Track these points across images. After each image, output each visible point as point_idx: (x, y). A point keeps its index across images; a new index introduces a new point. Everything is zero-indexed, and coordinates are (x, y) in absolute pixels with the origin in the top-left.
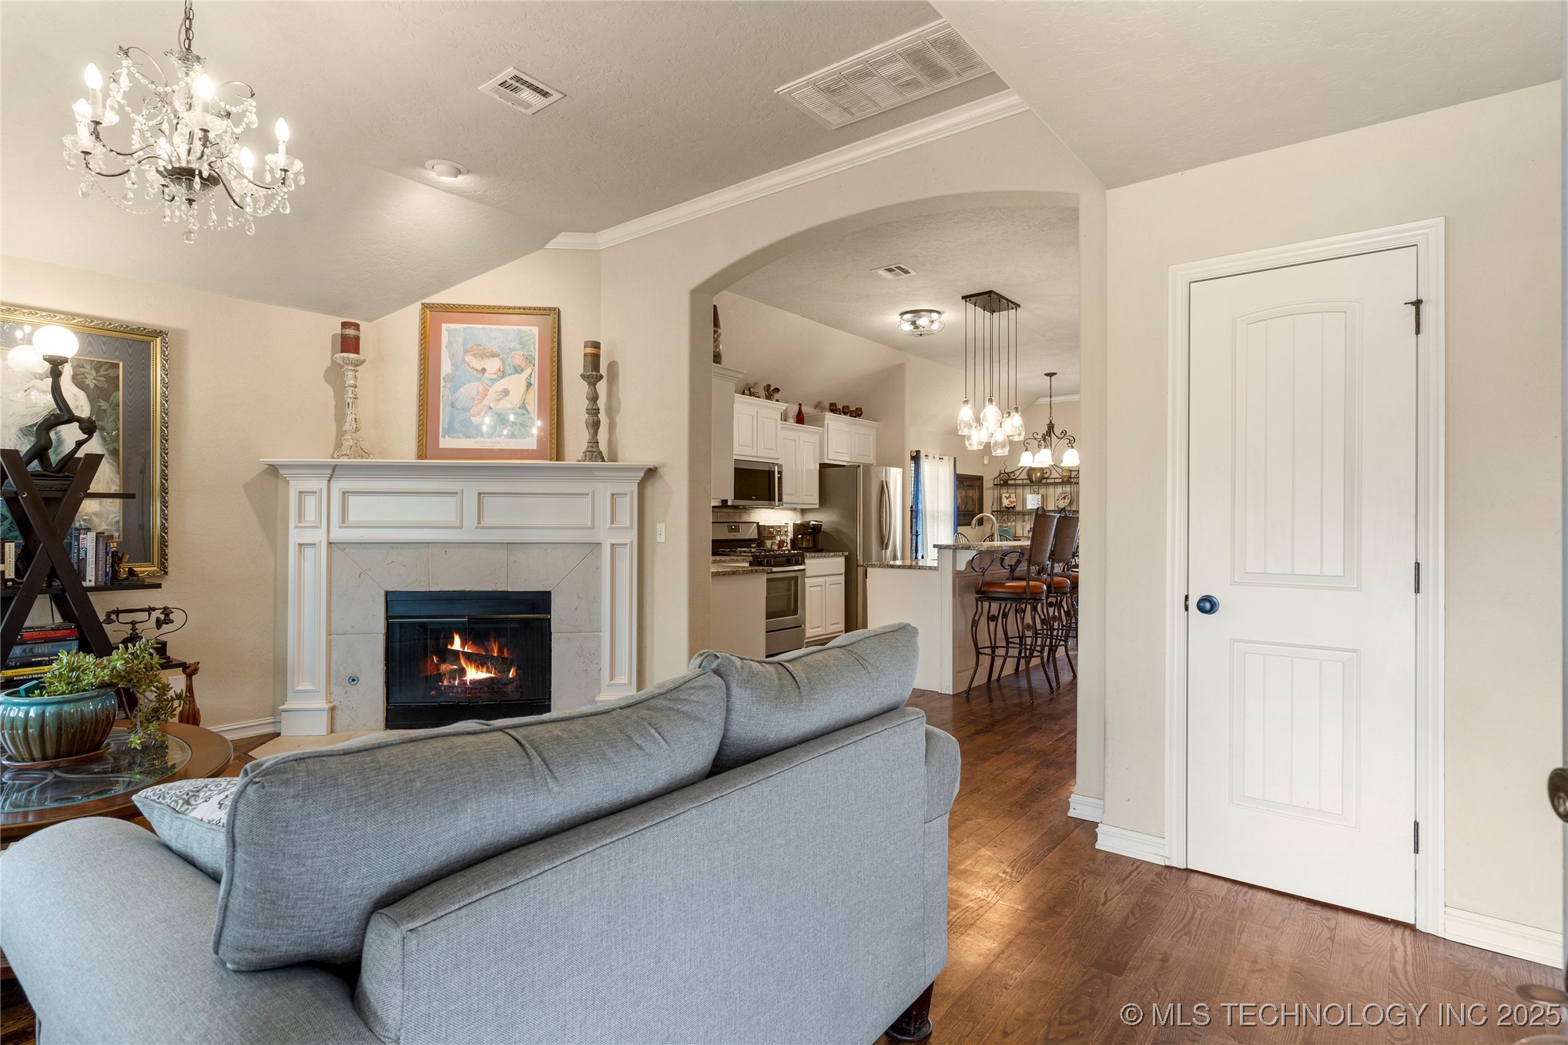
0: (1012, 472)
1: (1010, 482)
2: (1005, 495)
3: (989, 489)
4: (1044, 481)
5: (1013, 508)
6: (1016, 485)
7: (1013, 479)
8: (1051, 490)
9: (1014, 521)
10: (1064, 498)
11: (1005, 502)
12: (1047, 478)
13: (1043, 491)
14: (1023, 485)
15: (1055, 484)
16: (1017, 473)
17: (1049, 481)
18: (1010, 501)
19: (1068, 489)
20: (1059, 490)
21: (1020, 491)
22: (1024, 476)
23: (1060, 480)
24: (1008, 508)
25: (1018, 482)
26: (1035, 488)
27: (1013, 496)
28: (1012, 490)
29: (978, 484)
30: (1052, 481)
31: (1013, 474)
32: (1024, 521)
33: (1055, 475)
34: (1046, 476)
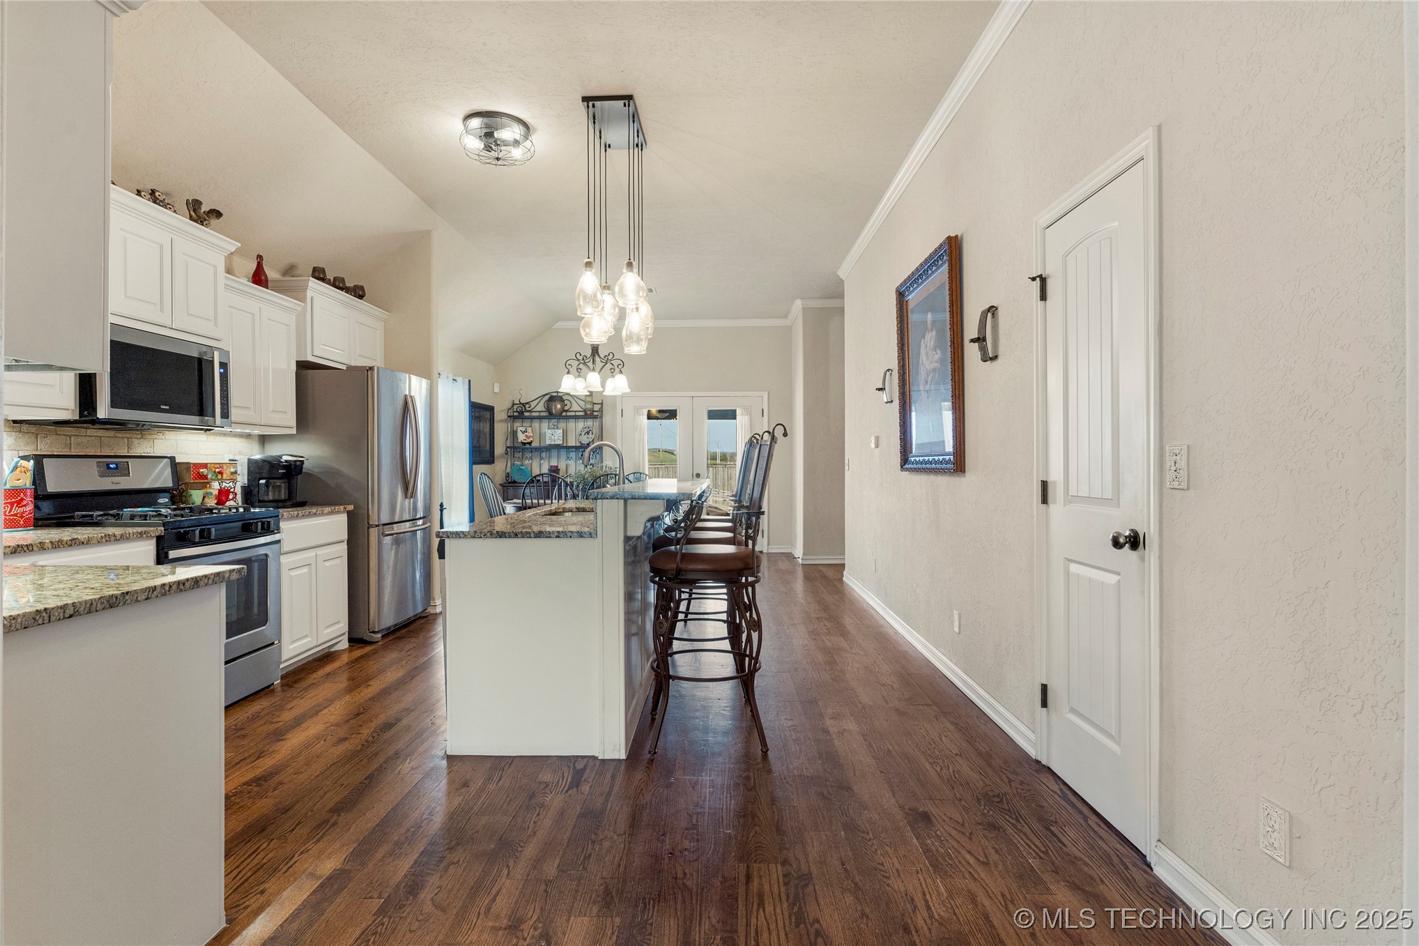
0: (527, 403)
1: (526, 414)
2: (521, 428)
3: (501, 421)
4: (564, 414)
5: (530, 443)
6: (532, 418)
7: (528, 411)
8: (571, 424)
9: (531, 458)
10: (588, 433)
11: (521, 437)
12: (567, 411)
13: (562, 424)
14: (540, 418)
15: (576, 418)
16: (533, 404)
17: (569, 414)
18: (526, 436)
19: (589, 423)
20: (581, 424)
21: (536, 424)
22: (541, 407)
23: (582, 414)
24: (524, 444)
25: (534, 414)
26: (554, 421)
27: (529, 429)
28: (527, 424)
29: (487, 414)
30: (573, 414)
31: (527, 406)
32: (542, 458)
33: (575, 407)
34: (566, 408)
